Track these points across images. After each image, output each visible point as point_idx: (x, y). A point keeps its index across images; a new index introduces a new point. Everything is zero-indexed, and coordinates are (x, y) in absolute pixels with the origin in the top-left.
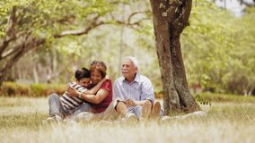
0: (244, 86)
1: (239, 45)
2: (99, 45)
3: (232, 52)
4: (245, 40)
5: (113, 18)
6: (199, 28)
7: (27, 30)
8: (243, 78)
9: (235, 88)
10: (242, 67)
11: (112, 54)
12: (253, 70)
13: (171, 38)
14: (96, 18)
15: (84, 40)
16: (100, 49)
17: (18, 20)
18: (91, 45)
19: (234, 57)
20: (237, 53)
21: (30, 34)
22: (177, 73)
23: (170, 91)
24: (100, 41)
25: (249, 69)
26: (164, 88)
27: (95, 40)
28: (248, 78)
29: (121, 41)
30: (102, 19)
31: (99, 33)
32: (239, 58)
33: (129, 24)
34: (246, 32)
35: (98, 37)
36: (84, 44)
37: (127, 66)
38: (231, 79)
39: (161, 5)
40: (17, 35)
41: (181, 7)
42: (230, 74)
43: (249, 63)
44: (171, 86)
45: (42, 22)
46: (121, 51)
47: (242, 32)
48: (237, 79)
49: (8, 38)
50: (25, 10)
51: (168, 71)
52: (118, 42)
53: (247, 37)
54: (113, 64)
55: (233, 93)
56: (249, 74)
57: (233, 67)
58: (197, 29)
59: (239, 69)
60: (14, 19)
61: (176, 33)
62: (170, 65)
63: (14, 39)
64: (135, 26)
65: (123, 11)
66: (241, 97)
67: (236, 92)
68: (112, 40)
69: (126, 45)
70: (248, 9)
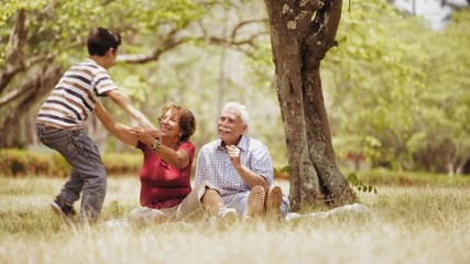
0: (448, 157)
1: (438, 81)
2: (181, 81)
3: (425, 95)
4: (450, 71)
5: (205, 32)
6: (362, 51)
7: (47, 53)
8: (447, 141)
9: (431, 160)
10: (444, 121)
11: (205, 98)
12: (464, 128)
13: (303, 69)
14: (173, 32)
15: (152, 71)
16: (182, 90)
17: (30, 35)
18: (165, 81)
19: (429, 103)
20: (436, 97)
21: (51, 60)
22: (316, 133)
23: (302, 166)
24: (182, 75)
25: (458, 125)
26: (291, 161)
27: (172, 72)
28: (456, 141)
29: (222, 74)
30: (184, 33)
31: (181, 60)
32: (439, 105)
33: (233, 43)
34: (452, 56)
35: (179, 67)
36: (152, 80)
37: (231, 121)
38: (425, 145)
39: (286, 8)
40: (28, 63)
41: (321, 13)
42: (421, 135)
43: (457, 115)
44: (304, 157)
45: (73, 40)
46: (222, 93)
47: (444, 57)
48: (436, 145)
49: (10, 69)
50: (41, 17)
51: (298, 129)
52: (216, 76)
53: (453, 67)
54: (206, 116)
55: (428, 169)
56: (457, 135)
57: (427, 122)
58: (358, 52)
59: (438, 125)
60: (21, 33)
61: (312, 60)
62: (302, 120)
63: (22, 69)
64: (246, 47)
65: (225, 20)
66: (441, 177)
67: (433, 168)
68: (204, 72)
69: (229, 81)
70: (455, 14)
